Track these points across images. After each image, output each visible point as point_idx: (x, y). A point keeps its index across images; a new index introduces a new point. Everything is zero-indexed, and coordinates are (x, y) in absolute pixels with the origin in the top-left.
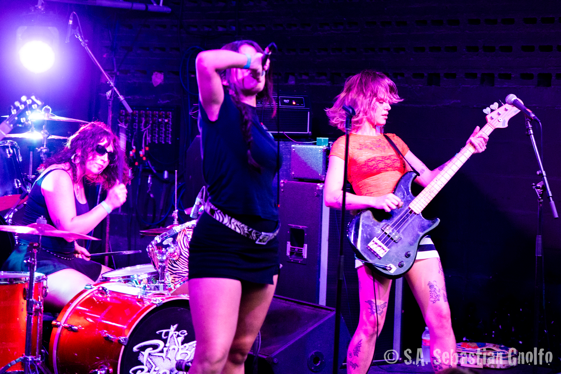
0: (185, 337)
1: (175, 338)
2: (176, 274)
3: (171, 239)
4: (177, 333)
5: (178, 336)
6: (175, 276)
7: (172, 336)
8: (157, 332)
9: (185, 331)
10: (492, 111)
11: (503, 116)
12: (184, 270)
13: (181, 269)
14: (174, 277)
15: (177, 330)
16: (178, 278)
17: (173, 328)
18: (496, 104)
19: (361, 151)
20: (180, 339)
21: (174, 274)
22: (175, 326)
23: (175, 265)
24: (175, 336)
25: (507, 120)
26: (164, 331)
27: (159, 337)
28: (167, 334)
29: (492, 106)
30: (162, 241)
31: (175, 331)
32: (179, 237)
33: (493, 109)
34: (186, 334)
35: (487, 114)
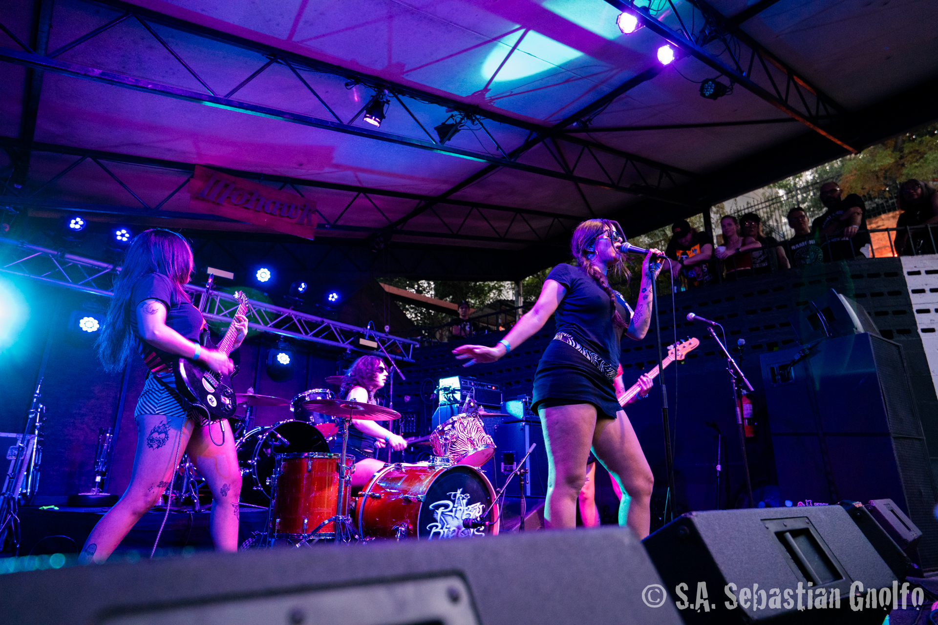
0: (469, 500)
1: (461, 500)
2: (455, 453)
3: (450, 426)
4: (462, 495)
5: (463, 499)
6: (454, 454)
7: (459, 498)
8: (448, 494)
9: (468, 495)
10: (674, 347)
11: (682, 352)
12: (461, 449)
13: (459, 449)
14: (454, 456)
15: (462, 493)
16: (457, 456)
17: (459, 491)
18: (678, 343)
20: (465, 501)
21: (453, 453)
22: (461, 490)
23: (454, 446)
24: (461, 498)
25: (684, 354)
26: (453, 493)
27: (449, 498)
28: (455, 496)
29: (675, 344)
30: (443, 428)
31: (461, 494)
32: (456, 425)
34: (469, 497)
35: (669, 350)
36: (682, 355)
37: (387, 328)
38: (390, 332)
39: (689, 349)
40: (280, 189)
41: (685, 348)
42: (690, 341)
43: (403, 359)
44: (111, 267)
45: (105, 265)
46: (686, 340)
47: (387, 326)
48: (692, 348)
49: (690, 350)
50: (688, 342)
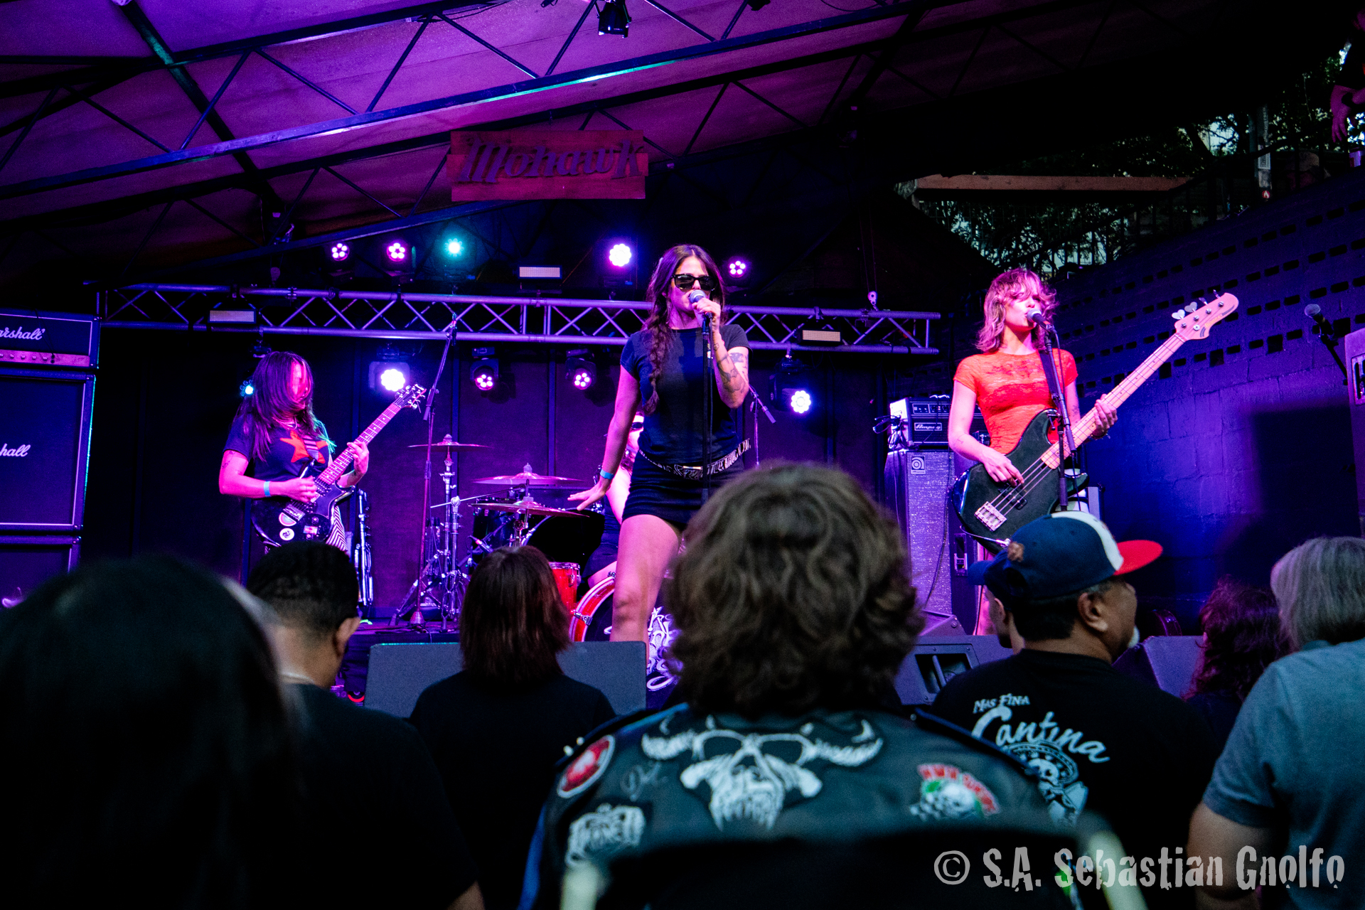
10: (1187, 314)
11: (1203, 323)
18: (1194, 304)
19: (992, 376)
25: (1208, 326)
29: (1187, 308)
33: (1188, 311)
35: (1177, 320)
36: (1204, 329)
37: (873, 297)
38: (881, 304)
39: (1218, 316)
40: (582, 128)
41: (1210, 316)
42: (1220, 300)
43: (909, 350)
44: (395, 296)
45: (387, 296)
46: (1211, 299)
47: (873, 293)
48: (1223, 314)
49: (1220, 318)
50: (1215, 303)
